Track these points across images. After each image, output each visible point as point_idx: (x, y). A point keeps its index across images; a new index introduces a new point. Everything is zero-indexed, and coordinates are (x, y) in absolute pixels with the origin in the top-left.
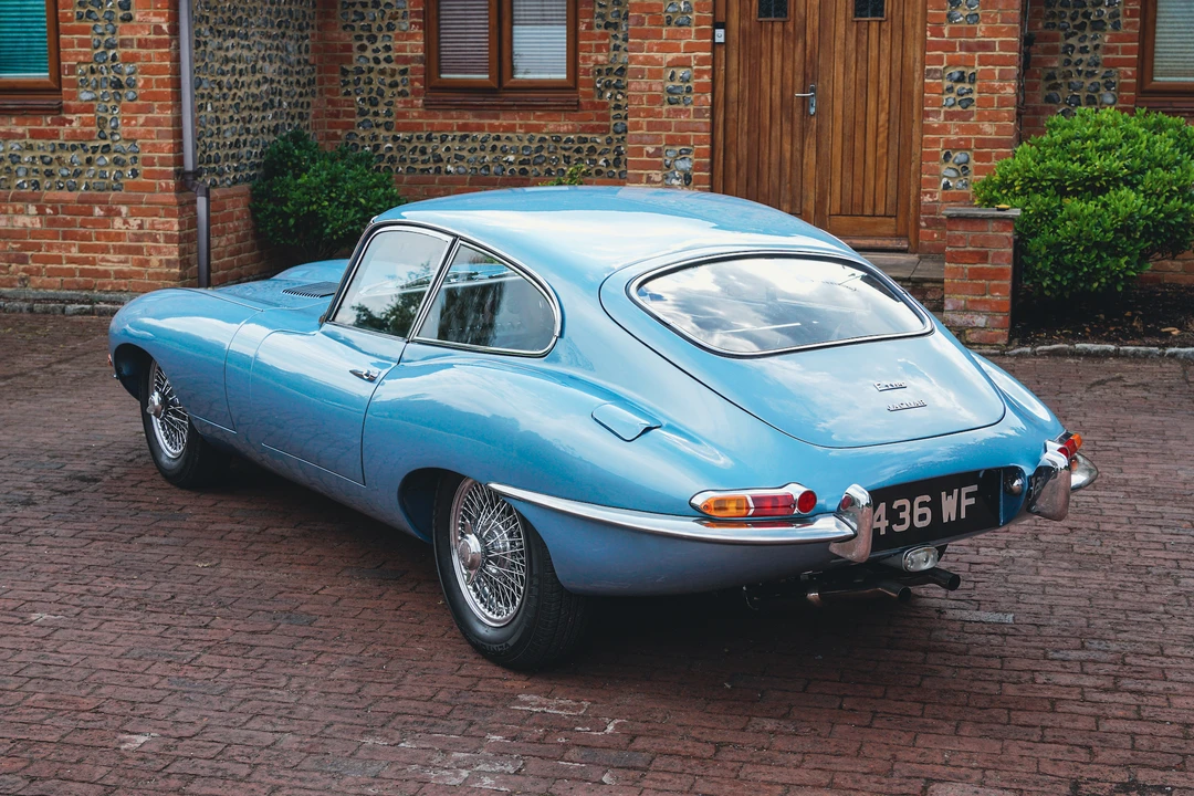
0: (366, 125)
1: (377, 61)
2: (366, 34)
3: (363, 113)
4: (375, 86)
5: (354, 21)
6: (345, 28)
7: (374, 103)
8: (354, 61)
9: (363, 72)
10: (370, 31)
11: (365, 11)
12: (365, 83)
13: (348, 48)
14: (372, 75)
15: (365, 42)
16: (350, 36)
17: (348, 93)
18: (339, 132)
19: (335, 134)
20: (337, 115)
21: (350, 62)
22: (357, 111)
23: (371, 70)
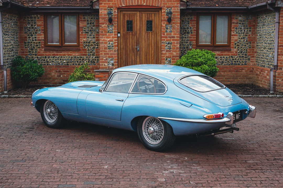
0: (31, 55)
1: (33, 40)
2: (30, 34)
3: (29, 52)
4: (32, 46)
5: (27, 31)
6: (25, 33)
7: (32, 50)
8: (27, 40)
9: (29, 43)
10: (31, 34)
11: (30, 29)
12: (30, 45)
13: (26, 37)
14: (32, 44)
15: (30, 36)
16: (26, 35)
17: (26, 48)
18: (24, 56)
19: (23, 57)
20: (23, 52)
21: (27, 41)
22: (28, 52)
23: (31, 42)
